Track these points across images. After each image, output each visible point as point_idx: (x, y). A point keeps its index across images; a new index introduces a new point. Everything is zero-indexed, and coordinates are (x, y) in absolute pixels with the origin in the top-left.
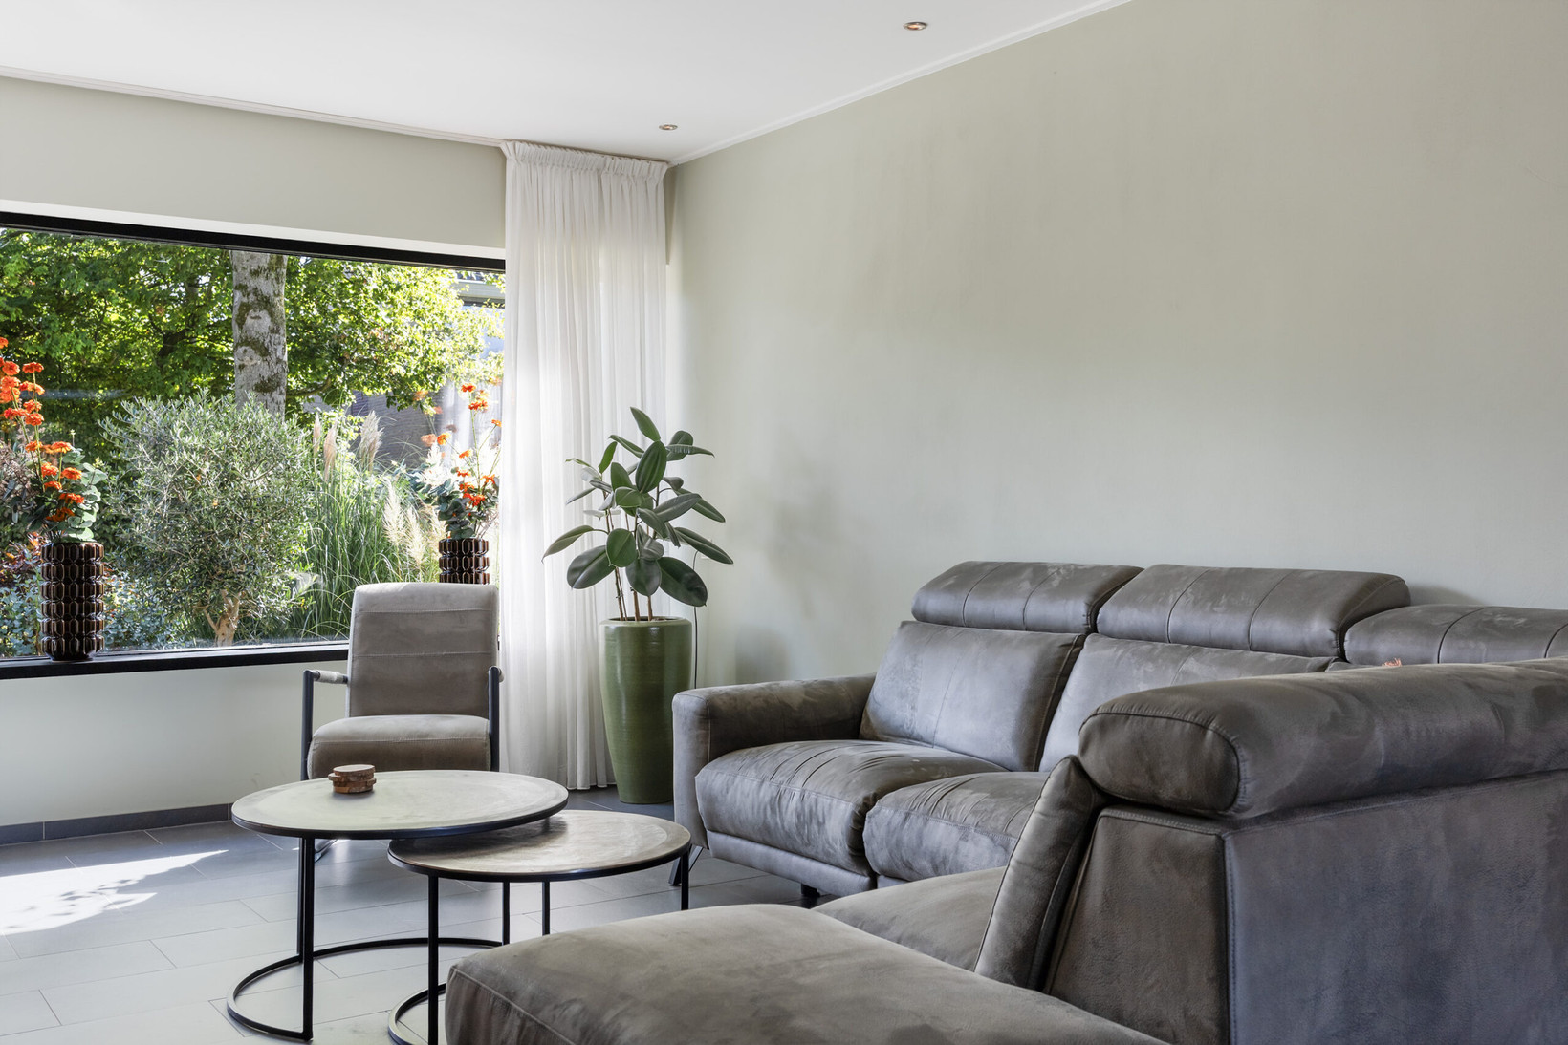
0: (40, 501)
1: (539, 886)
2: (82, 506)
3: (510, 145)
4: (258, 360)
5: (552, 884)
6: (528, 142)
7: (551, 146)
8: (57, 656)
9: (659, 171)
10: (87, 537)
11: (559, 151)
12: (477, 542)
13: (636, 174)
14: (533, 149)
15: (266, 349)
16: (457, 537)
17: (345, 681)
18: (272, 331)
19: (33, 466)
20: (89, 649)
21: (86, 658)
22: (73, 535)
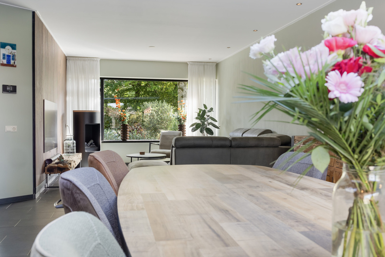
0: (121, 118)
1: (137, 158)
2: (126, 119)
3: (188, 62)
4: (181, 91)
5: (139, 158)
6: (191, 62)
7: (195, 62)
8: (122, 140)
9: (215, 64)
10: (127, 123)
11: (197, 63)
12: (183, 125)
13: (210, 65)
14: (192, 63)
15: (183, 89)
16: (180, 124)
17: (159, 145)
18: (184, 86)
19: (120, 113)
20: (126, 139)
21: (126, 140)
22: (125, 123)
